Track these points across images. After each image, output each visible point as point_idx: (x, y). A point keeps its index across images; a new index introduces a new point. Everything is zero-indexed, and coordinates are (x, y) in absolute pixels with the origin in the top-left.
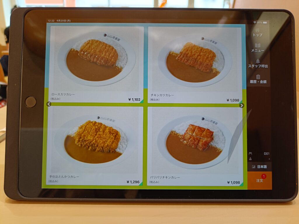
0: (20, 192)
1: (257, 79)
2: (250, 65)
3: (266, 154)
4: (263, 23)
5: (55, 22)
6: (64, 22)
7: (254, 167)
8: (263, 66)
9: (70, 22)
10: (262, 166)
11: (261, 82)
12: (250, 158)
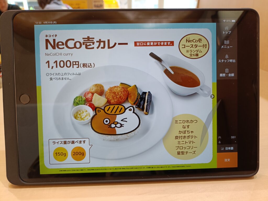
0: (21, 179)
1: (226, 72)
2: (220, 60)
3: (233, 137)
4: (231, 21)
6: (50, 24)
7: (223, 149)
8: (231, 61)
9: (56, 24)
10: (229, 148)
11: (230, 75)
12: (220, 141)
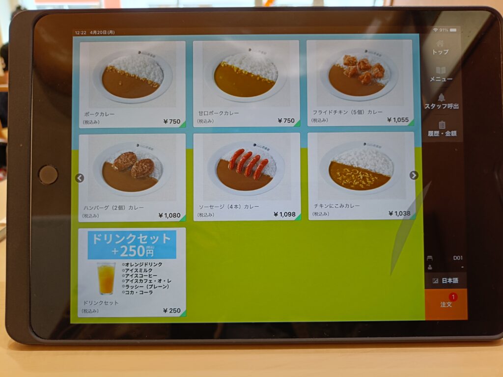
0: (33, 331)
1: (440, 128)
2: (428, 105)
3: (457, 258)
4: (449, 30)
5: (88, 34)
6: (103, 35)
7: (436, 282)
8: (450, 106)
9: (113, 35)
10: (450, 280)
11: (448, 134)
12: (430, 266)
